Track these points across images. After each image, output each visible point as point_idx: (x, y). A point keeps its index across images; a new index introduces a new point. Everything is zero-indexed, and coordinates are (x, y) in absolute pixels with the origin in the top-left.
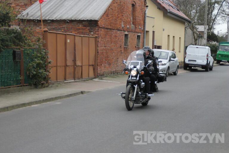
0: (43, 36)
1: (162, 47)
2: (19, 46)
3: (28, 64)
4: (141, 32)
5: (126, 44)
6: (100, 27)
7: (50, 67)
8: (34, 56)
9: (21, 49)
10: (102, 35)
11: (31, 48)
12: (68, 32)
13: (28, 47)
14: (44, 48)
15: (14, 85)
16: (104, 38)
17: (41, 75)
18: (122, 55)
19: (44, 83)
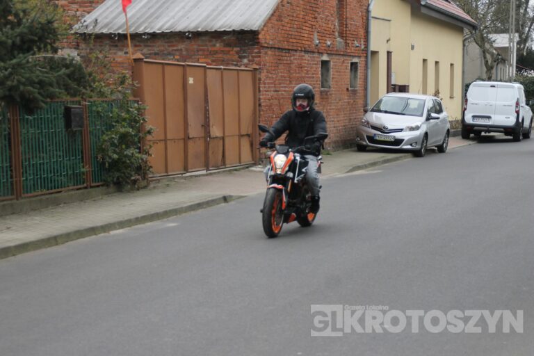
0: (133, 72)
1: (411, 88)
2: (79, 95)
3: (99, 137)
4: (359, 55)
5: (325, 84)
6: (264, 47)
7: (151, 143)
8: (112, 117)
9: (83, 103)
10: (268, 64)
11: (105, 99)
12: (190, 60)
13: (99, 97)
14: (134, 99)
15: (70, 185)
16: (274, 72)
17: (131, 162)
19: (138, 179)
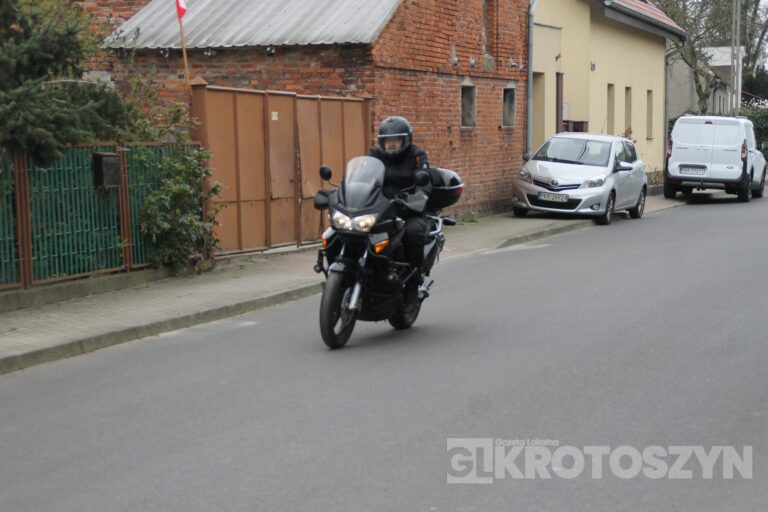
0: (190, 105)
1: (591, 126)
2: (114, 138)
3: (142, 197)
4: (517, 78)
5: (467, 120)
6: (379, 67)
7: (218, 207)
8: (161, 169)
9: (120, 149)
10: (385, 92)
11: (151, 143)
12: (274, 87)
13: (142, 141)
14: (193, 143)
15: (101, 266)
16: (393, 103)
17: (189, 234)
18: (455, 158)
19: (199, 258)
